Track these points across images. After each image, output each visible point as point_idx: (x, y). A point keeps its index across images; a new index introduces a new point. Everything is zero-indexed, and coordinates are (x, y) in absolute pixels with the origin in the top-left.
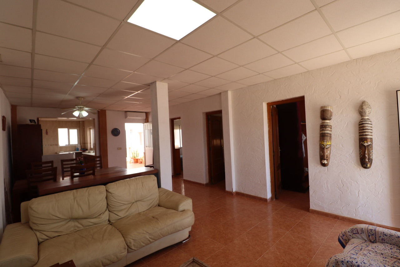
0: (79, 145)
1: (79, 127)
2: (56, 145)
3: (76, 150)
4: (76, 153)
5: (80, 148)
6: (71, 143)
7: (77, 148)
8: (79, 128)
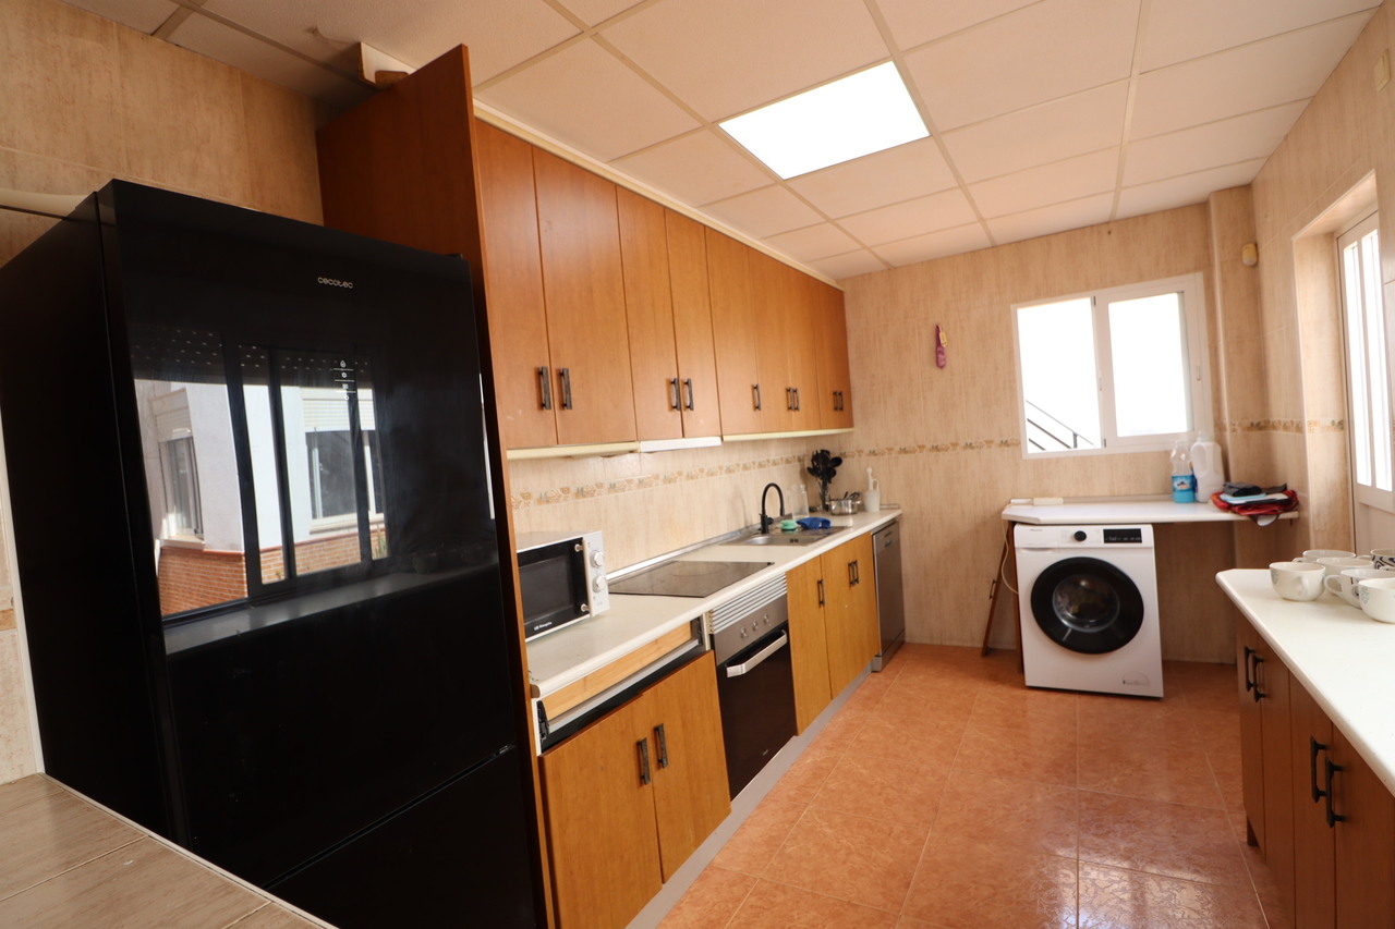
0: (1206, 445)
1: (1205, 265)
2: (1005, 444)
3: (1167, 493)
4: (1159, 528)
5: (1209, 480)
6: (1127, 427)
7: (1180, 470)
8: (1195, 280)
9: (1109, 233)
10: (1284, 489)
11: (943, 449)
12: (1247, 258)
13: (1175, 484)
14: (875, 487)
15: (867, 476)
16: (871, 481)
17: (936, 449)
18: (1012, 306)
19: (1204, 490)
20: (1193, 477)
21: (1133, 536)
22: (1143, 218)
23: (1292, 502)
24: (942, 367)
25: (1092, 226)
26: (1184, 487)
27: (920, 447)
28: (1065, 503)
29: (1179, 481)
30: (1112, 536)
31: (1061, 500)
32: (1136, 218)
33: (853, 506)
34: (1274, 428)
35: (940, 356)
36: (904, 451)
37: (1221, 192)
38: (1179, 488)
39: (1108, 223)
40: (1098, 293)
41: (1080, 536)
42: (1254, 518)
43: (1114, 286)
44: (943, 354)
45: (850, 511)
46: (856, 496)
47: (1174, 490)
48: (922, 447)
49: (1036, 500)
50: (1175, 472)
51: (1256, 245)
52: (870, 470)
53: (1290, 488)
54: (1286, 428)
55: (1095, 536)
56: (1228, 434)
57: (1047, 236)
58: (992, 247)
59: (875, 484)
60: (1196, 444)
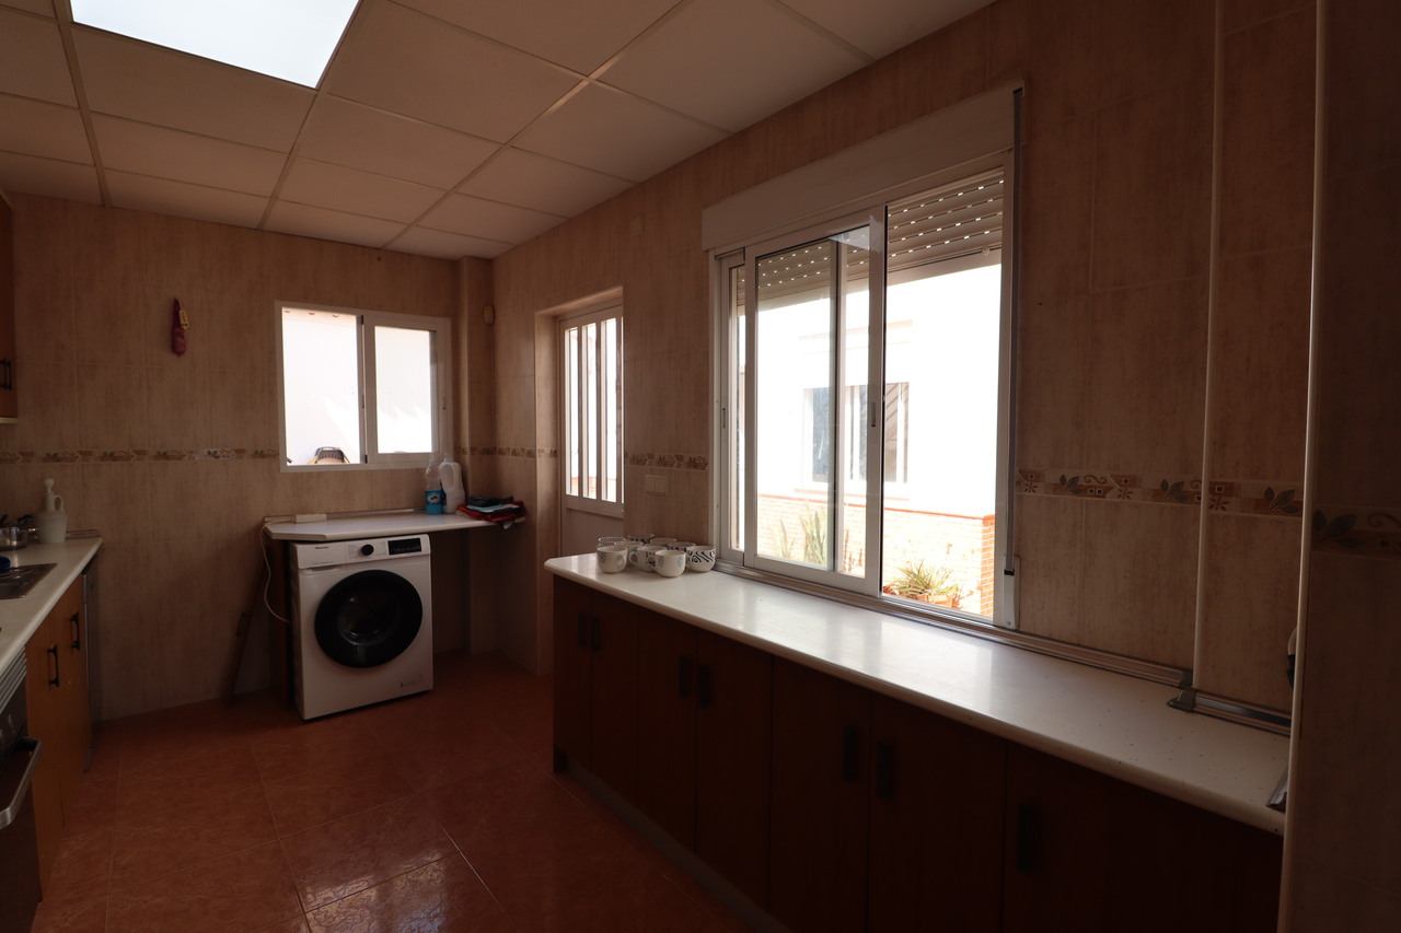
0: (448, 462)
1: (453, 314)
2: (259, 455)
3: (421, 507)
4: (433, 535)
5: (453, 492)
6: (386, 446)
7: (432, 485)
8: (444, 324)
9: (379, 259)
10: (510, 500)
11: (174, 457)
12: (487, 317)
13: (429, 499)
14: (57, 507)
15: (45, 489)
16: (52, 498)
17: (164, 456)
18: (277, 303)
19: (451, 503)
20: (442, 491)
21: (413, 545)
22: (407, 257)
23: (522, 510)
24: (179, 354)
25: (363, 247)
26: (435, 501)
27: (136, 452)
28: (328, 519)
29: (434, 495)
30: (395, 547)
31: (325, 516)
32: (403, 254)
33: (19, 537)
34: (501, 452)
35: (179, 339)
36: (112, 457)
37: (471, 258)
38: (432, 502)
39: (379, 249)
40: (366, 313)
41: (367, 550)
42: (501, 524)
43: (381, 310)
44: (183, 337)
45: (15, 543)
46: (26, 520)
47: (428, 503)
48: (141, 453)
49: (299, 518)
50: (428, 488)
51: (494, 309)
52: (50, 482)
53: (516, 499)
54: (515, 453)
55: (381, 548)
56: (467, 458)
57: (320, 240)
58: (256, 230)
59: (57, 502)
60: (443, 464)
